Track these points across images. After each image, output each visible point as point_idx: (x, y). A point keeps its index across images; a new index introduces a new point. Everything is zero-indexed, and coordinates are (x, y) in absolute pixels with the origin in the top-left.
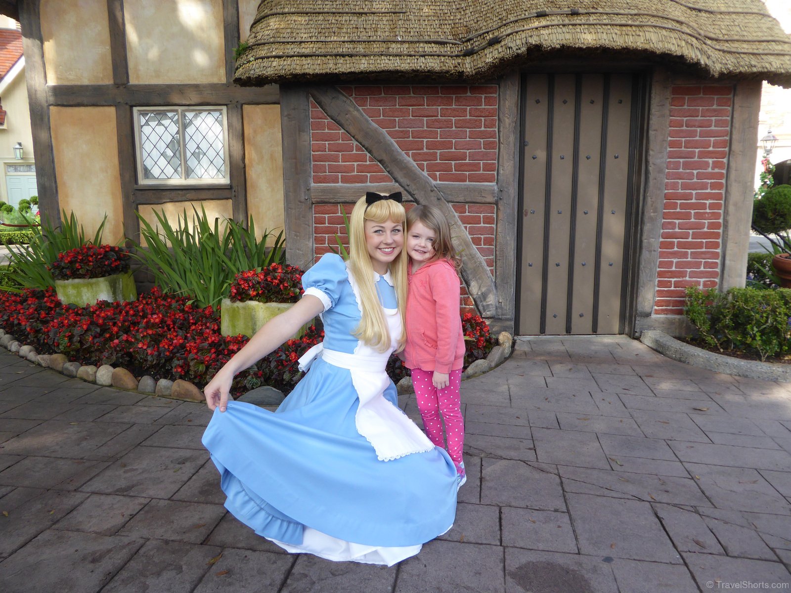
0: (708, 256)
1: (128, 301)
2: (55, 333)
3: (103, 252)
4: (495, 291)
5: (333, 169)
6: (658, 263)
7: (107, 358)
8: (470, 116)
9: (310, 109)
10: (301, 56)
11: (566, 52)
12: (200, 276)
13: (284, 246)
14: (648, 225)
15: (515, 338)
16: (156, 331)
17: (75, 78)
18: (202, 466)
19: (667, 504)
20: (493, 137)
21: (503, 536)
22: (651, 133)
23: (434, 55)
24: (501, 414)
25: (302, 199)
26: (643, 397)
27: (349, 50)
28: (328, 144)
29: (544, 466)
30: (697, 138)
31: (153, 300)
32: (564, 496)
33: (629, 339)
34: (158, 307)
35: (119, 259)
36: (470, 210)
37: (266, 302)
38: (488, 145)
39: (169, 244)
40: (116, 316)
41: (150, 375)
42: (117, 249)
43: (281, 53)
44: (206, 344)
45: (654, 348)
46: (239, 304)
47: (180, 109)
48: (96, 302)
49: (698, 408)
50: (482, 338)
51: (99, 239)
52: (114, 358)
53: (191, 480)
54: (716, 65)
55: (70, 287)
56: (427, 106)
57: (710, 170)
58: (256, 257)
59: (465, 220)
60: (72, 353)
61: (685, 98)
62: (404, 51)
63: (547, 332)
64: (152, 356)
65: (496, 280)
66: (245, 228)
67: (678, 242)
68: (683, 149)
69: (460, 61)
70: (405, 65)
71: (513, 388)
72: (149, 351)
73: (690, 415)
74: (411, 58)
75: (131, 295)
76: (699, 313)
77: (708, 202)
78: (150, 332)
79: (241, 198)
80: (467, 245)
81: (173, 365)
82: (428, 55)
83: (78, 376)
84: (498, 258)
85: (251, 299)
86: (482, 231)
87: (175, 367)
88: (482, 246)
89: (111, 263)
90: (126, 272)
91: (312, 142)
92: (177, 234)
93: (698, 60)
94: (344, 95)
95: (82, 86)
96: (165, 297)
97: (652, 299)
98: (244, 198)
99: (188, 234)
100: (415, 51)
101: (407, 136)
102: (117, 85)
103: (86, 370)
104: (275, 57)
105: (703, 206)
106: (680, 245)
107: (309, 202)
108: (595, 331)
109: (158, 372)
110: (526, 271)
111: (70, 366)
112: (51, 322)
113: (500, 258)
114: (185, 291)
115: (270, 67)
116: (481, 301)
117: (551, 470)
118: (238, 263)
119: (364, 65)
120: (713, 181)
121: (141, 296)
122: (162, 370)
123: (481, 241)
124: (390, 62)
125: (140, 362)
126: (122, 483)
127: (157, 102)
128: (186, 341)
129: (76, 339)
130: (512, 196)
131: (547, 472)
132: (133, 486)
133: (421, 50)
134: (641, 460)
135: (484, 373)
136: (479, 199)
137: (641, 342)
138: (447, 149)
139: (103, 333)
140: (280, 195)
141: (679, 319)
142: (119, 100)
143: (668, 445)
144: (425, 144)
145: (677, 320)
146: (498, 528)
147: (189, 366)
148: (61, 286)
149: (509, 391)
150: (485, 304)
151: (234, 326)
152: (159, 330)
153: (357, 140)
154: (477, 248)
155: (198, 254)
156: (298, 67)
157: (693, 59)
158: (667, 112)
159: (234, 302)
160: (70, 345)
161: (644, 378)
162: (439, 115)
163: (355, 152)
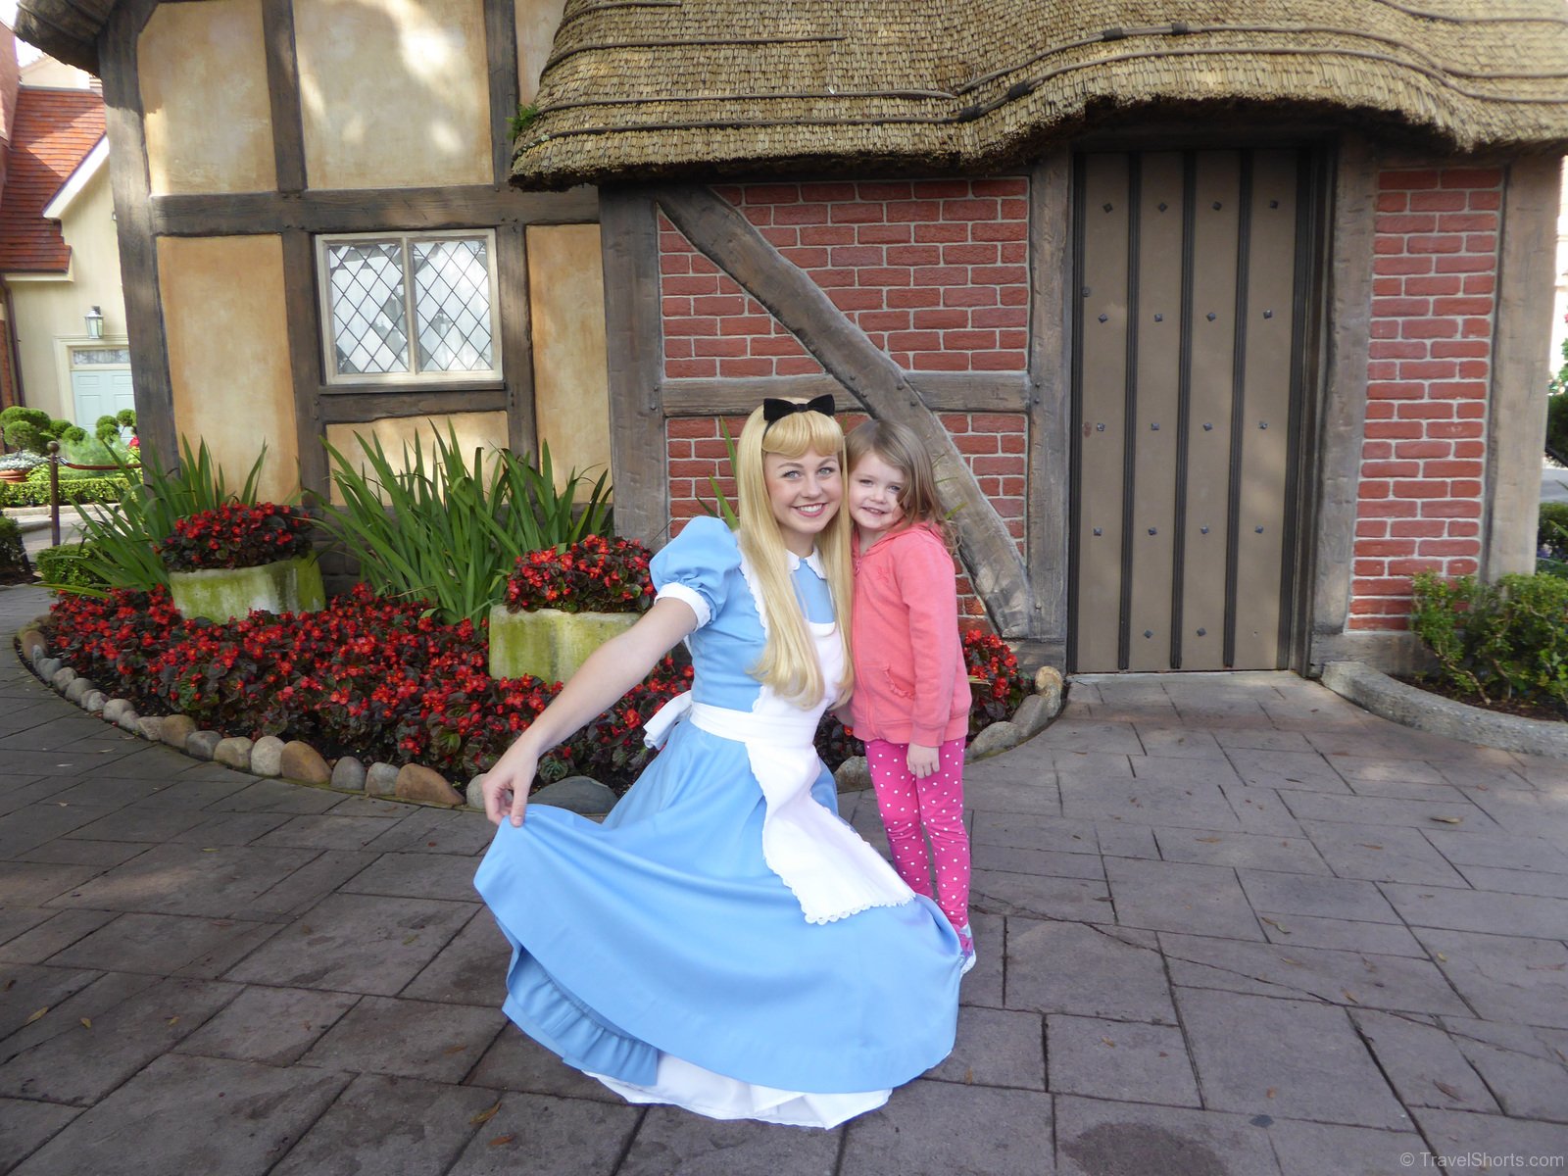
0: (1456, 511)
1: (308, 611)
2: (172, 675)
3: (260, 517)
4: (1027, 585)
5: (704, 349)
6: (1355, 527)
7: (271, 722)
8: (974, 239)
9: (659, 232)
10: (641, 130)
11: (1164, 110)
12: (448, 561)
13: (609, 500)
14: (1334, 449)
15: (1069, 678)
16: (364, 670)
17: (204, 180)
18: (458, 933)
19: (1383, 1011)
20: (1021, 279)
21: (1050, 1071)
22: (1338, 265)
23: (900, 122)
24: (1043, 829)
25: (646, 408)
26: (1328, 796)
27: (734, 116)
28: (695, 300)
29: (1131, 934)
30: (1432, 274)
31: (358, 609)
32: (1172, 994)
33: (1297, 679)
34: (367, 623)
35: (291, 529)
36: (976, 425)
37: (577, 611)
38: (1011, 297)
39: (387, 500)
40: (287, 641)
41: (353, 755)
42: (286, 511)
43: (601, 125)
44: (461, 695)
45: (1351, 696)
46: (524, 616)
47: (404, 236)
48: (247, 613)
49: (1441, 818)
50: (1003, 680)
51: (252, 492)
52: (284, 722)
53: (438, 960)
54: (1467, 127)
55: (198, 586)
56: (888, 221)
57: (1458, 338)
58: (555, 524)
59: (966, 446)
60: (203, 713)
61: (1404, 195)
62: (841, 114)
63: (1132, 665)
64: (358, 719)
65: (1028, 563)
66: (533, 466)
67: (1396, 484)
68: (1403, 296)
69: (952, 132)
70: (843, 142)
71: (1066, 780)
72: (352, 709)
73: (1427, 833)
74: (855, 128)
75: (315, 600)
76: (1440, 627)
77: (1455, 402)
78: (353, 671)
79: (526, 410)
80: (971, 494)
81: (399, 736)
82: (889, 122)
83: (216, 757)
84: (1032, 520)
85: (547, 606)
86: (1000, 466)
87: (403, 739)
88: (1001, 496)
89: (276, 539)
90: (304, 556)
91: (662, 297)
92: (402, 481)
93: (1431, 118)
94: (724, 204)
95: (217, 198)
96: (380, 603)
97: (1343, 599)
98: (530, 408)
99: (423, 479)
100: (863, 115)
101: (849, 281)
102: (284, 193)
103: (232, 746)
104: (589, 132)
105: (1446, 411)
106: (1400, 489)
107: (658, 415)
108: (1228, 663)
109: (368, 749)
110: (1089, 546)
111: (201, 739)
112: (163, 653)
113: (1038, 520)
114: (418, 590)
115: (580, 152)
116: (1000, 607)
117: (1146, 943)
118: (520, 536)
119: (762, 144)
120: (1465, 360)
121: (335, 601)
122: (376, 746)
123: (998, 486)
124: (813, 138)
125: (334, 729)
126: (306, 966)
127: (361, 224)
128: (423, 689)
129: (212, 685)
130: (1059, 395)
131: (1137, 947)
132: (326, 971)
133: (874, 111)
134: (1325, 922)
135: (1008, 748)
136: (994, 404)
137: (1322, 684)
138: (928, 306)
139: (263, 675)
140: (601, 400)
141: (1400, 639)
142: (288, 221)
143: (1380, 891)
144: (884, 298)
145: (1396, 641)
146: (1040, 1055)
147: (429, 737)
148: (182, 584)
149: (1058, 783)
150: (1007, 611)
151: (514, 659)
152: (371, 668)
153: (751, 292)
154: (991, 501)
155: (443, 516)
156: (634, 152)
157: (1420, 117)
158: (1370, 224)
159: (515, 611)
160: (200, 699)
161: (1330, 758)
162: (912, 240)
163: (746, 314)
